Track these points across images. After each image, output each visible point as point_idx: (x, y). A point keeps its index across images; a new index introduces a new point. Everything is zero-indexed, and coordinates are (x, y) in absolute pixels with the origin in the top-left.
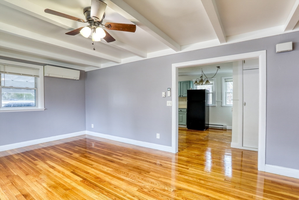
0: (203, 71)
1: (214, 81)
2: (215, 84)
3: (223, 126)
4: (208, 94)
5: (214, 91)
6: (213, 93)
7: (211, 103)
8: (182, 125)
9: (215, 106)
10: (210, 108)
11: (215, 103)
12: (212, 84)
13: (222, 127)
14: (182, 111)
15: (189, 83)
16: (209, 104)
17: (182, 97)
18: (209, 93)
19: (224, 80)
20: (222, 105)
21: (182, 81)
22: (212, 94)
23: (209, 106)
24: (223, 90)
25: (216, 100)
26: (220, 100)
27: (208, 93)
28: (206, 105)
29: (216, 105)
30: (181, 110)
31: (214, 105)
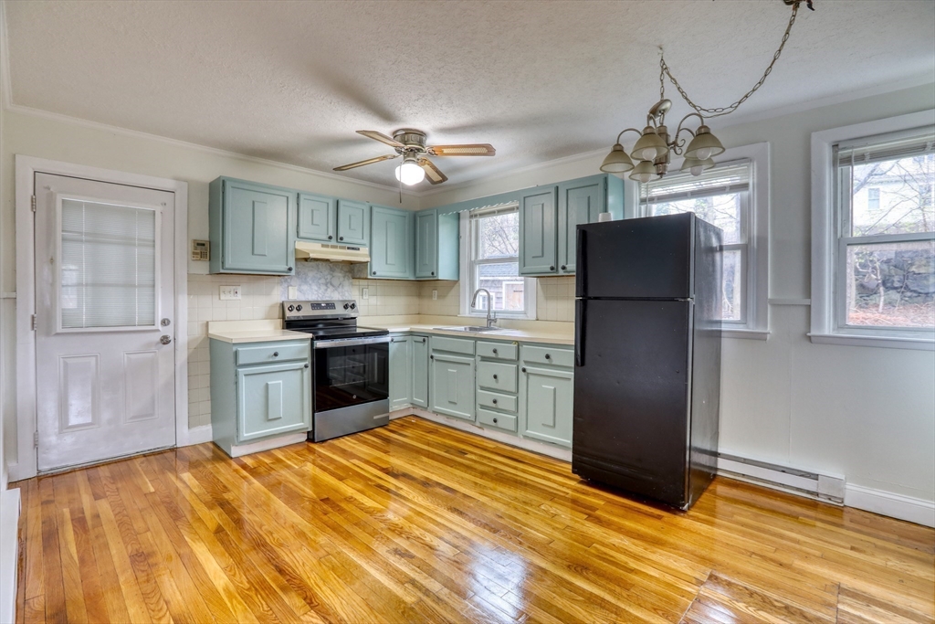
0: (668, 64)
1: (754, 168)
2: (761, 185)
3: (815, 477)
4: (718, 256)
5: (755, 232)
6: (745, 249)
7: (737, 316)
8: (553, 444)
9: (760, 337)
10: (727, 345)
11: (761, 318)
12: (744, 186)
13: (809, 484)
14: (555, 361)
15: (600, 188)
16: (720, 322)
17: (561, 272)
18: (721, 249)
19: (827, 154)
20: (814, 332)
21: (565, 183)
22: (738, 254)
23: (717, 335)
24: (822, 224)
25: (769, 296)
26: (796, 296)
27: (711, 250)
28: (696, 325)
29: (769, 329)
30: (548, 357)
31: (751, 328)
